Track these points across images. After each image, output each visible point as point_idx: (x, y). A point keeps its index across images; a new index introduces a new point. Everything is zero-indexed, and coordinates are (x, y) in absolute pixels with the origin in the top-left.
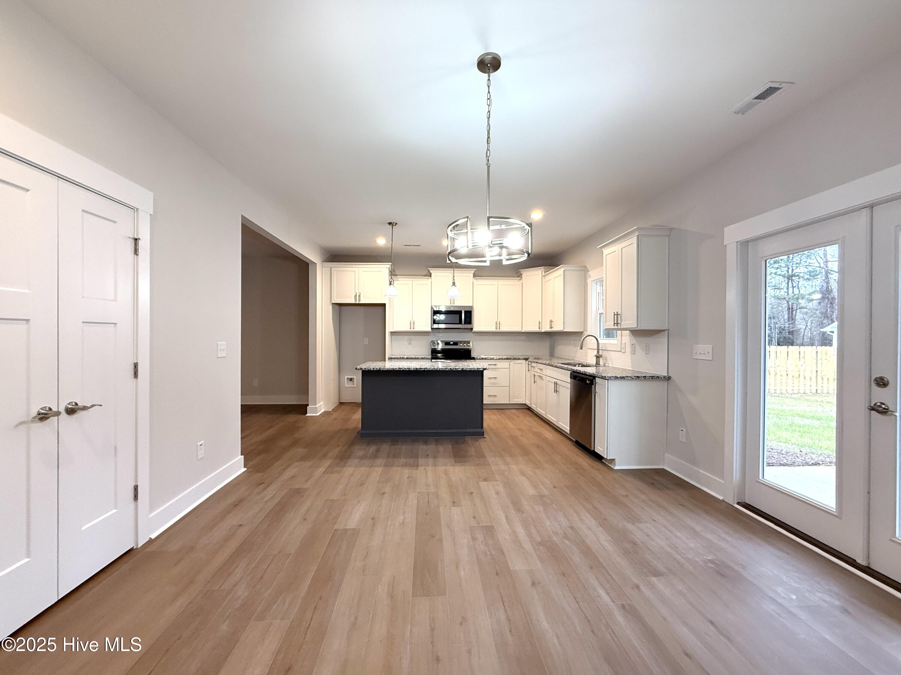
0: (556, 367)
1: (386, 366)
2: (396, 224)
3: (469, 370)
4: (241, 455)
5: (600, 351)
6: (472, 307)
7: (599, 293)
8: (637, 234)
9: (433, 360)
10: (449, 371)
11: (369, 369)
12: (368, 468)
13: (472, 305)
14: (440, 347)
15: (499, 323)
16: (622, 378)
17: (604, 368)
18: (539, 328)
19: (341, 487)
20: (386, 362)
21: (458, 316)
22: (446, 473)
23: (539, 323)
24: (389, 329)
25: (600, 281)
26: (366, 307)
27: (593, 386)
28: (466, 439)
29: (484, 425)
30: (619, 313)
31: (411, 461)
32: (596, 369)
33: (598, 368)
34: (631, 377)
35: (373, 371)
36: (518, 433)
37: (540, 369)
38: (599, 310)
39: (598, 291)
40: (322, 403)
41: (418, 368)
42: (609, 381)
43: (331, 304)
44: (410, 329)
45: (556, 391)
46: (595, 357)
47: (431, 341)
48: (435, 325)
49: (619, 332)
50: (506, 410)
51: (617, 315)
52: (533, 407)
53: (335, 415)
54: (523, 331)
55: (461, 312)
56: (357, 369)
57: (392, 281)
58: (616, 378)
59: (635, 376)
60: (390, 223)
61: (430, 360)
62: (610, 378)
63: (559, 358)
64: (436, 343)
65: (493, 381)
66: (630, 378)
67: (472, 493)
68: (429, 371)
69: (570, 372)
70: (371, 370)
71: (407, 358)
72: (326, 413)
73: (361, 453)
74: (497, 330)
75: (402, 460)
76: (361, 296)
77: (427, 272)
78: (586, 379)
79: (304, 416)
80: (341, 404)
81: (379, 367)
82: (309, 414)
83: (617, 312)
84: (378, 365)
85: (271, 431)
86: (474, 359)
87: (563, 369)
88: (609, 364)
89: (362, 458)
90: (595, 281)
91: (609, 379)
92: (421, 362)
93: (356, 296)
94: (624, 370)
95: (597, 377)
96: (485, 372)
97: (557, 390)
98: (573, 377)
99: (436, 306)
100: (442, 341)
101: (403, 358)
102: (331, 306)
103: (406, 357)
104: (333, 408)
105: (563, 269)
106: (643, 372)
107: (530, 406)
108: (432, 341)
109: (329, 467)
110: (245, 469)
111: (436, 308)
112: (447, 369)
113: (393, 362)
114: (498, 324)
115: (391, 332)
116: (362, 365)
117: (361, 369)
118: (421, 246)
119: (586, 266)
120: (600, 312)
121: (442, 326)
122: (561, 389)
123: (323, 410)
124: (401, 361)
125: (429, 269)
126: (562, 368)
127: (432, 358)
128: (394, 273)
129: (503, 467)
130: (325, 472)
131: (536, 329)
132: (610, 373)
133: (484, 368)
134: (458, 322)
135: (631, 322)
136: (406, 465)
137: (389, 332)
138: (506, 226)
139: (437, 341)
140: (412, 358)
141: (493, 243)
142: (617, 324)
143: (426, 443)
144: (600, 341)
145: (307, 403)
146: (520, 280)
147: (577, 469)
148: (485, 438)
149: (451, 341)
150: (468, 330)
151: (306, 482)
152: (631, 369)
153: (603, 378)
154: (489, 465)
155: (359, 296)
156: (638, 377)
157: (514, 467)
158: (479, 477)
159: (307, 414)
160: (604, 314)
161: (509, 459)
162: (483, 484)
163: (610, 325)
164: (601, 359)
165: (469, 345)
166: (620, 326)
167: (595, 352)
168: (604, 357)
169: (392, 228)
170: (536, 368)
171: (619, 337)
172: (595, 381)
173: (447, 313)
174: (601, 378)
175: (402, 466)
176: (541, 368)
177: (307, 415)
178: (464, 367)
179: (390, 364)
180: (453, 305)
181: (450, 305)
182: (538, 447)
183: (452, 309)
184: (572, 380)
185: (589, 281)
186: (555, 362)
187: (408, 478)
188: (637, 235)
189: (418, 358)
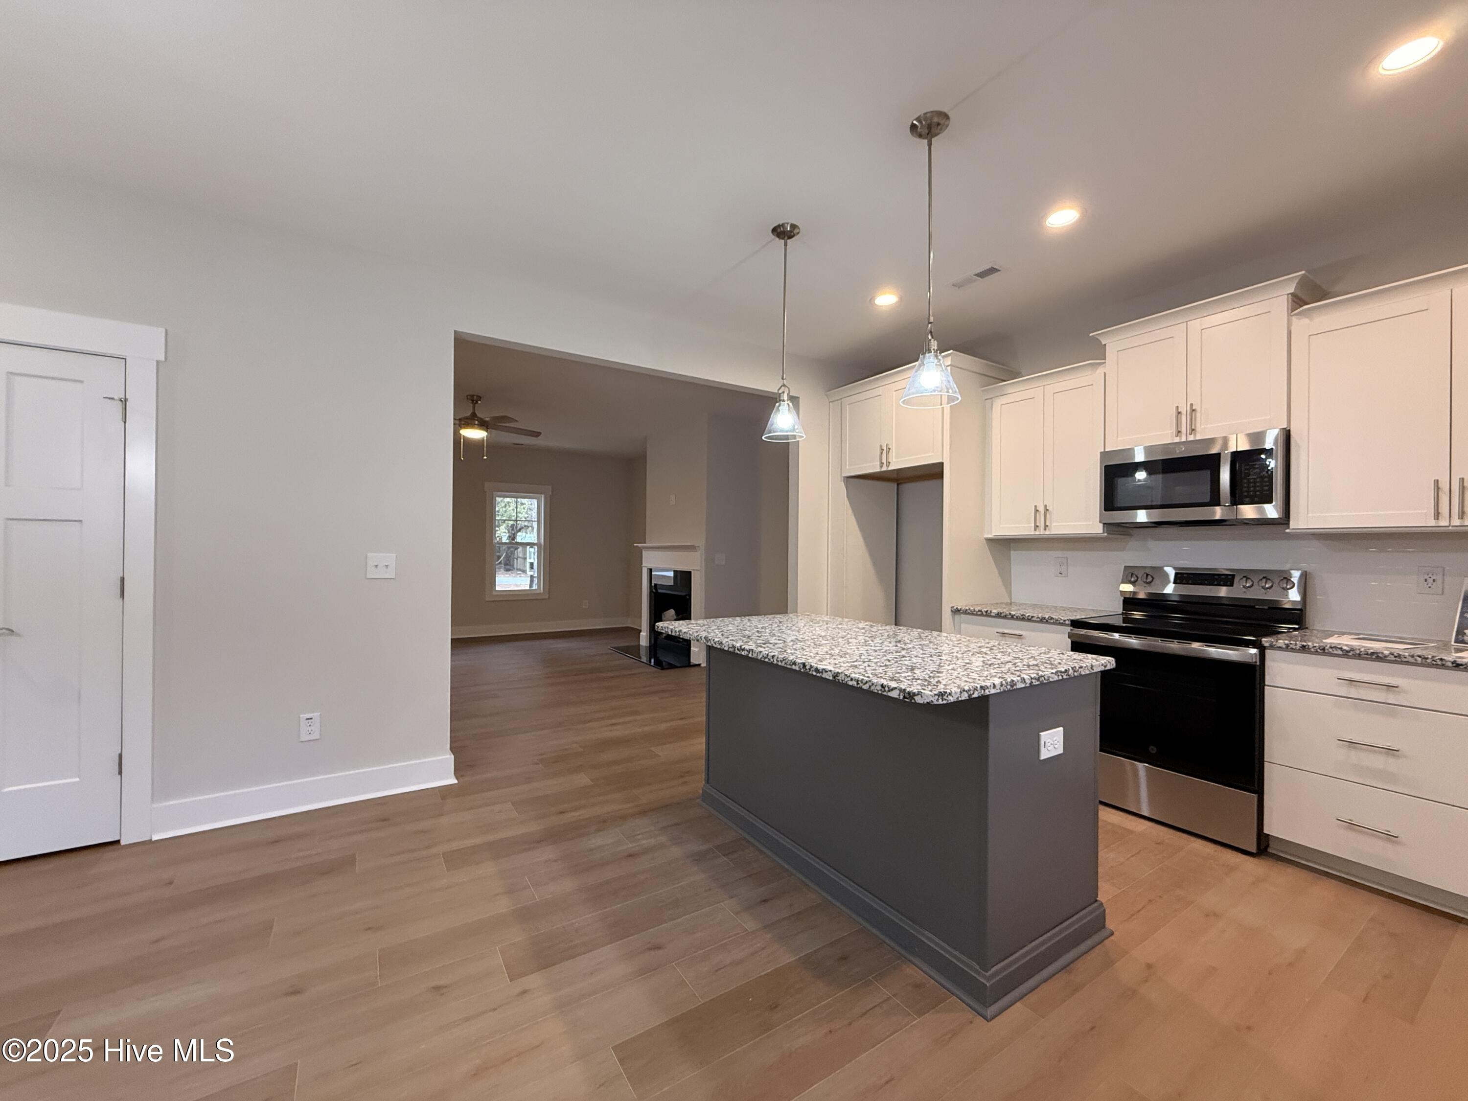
13: (1286, 427)
15: (1461, 487)
21: (1201, 476)
43: (842, 479)
44: (1035, 530)
47: (1123, 567)
48: (1115, 513)
55: (1215, 459)
71: (999, 616)
74: (1442, 524)
76: (891, 451)
93: (881, 454)
99: (1119, 451)
100: (1171, 569)
101: (987, 614)
102: (844, 484)
103: (995, 611)
108: (1127, 569)
110: (456, 782)
111: (1120, 458)
114: (1450, 492)
125: (1091, 335)
134: (1207, 500)
140: (1012, 617)
155: (888, 452)
173: (1162, 466)
183: (1181, 453)
189: (1030, 617)
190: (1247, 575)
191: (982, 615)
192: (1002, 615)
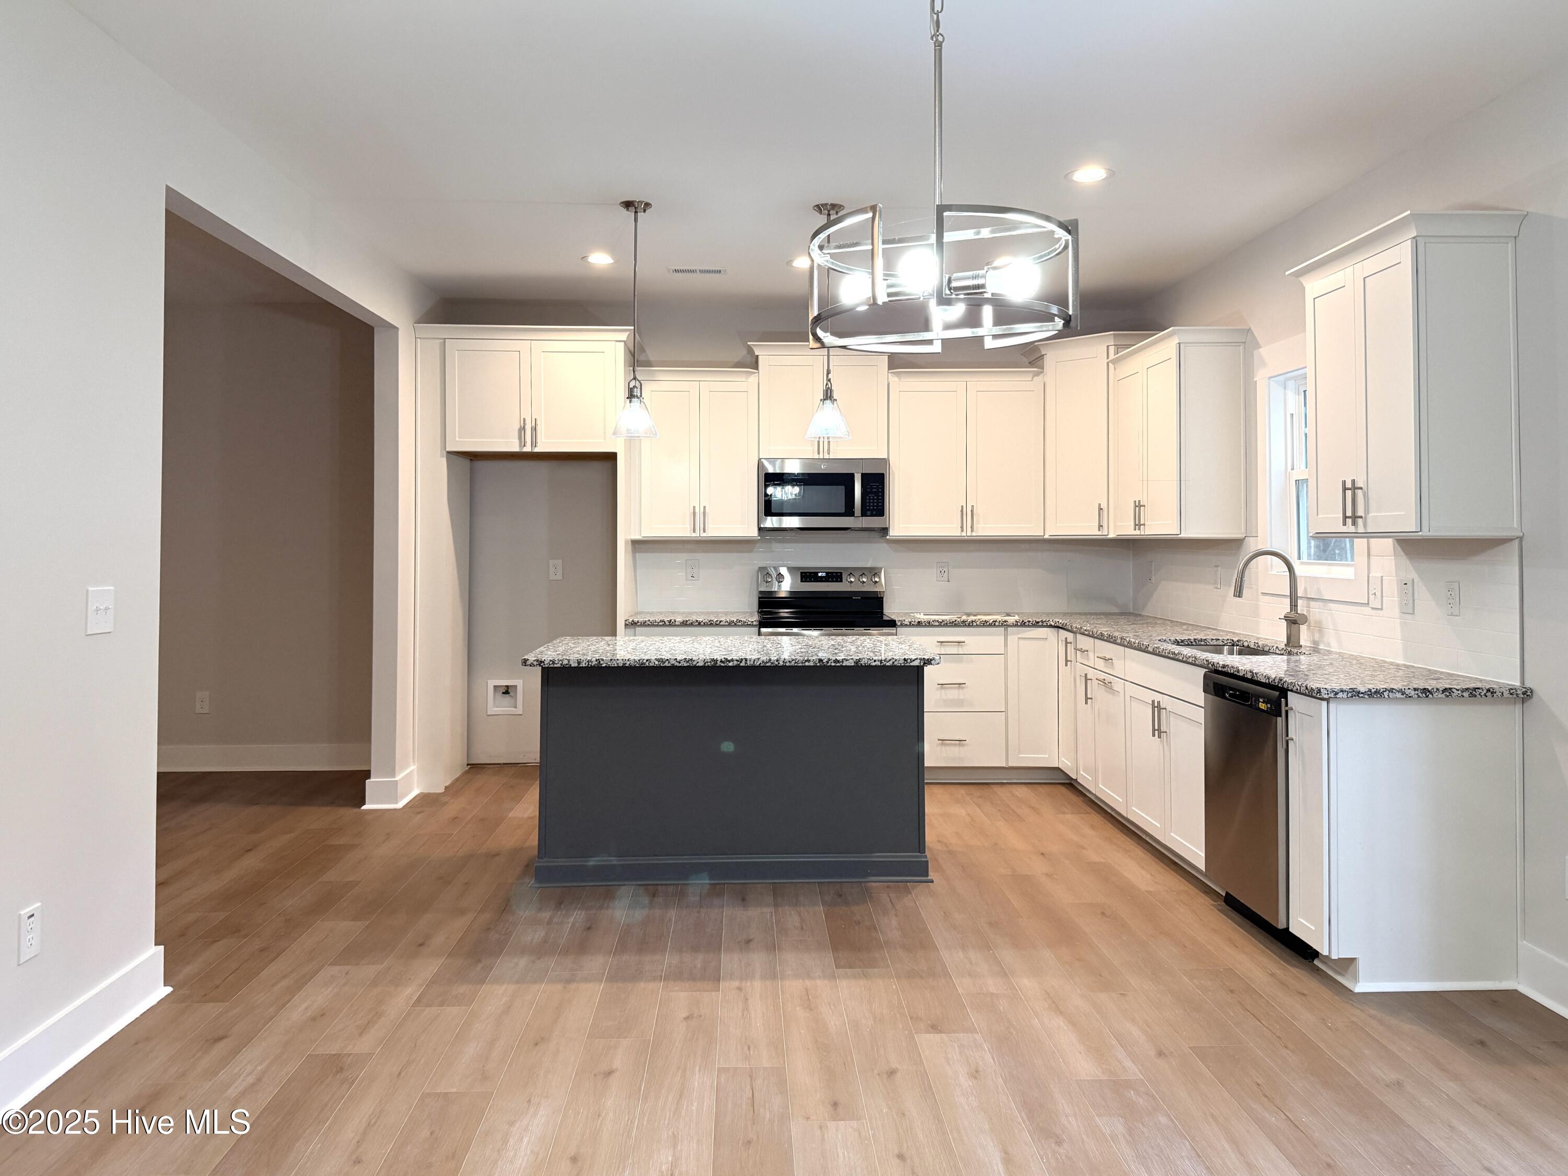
0: (1154, 653)
1: (618, 652)
2: (647, 205)
3: (878, 663)
4: (157, 943)
5: (1300, 602)
6: (885, 462)
7: (1292, 415)
8: (1415, 234)
9: (763, 630)
10: (815, 667)
11: (565, 662)
12: (559, 987)
13: (886, 457)
14: (786, 586)
15: (972, 511)
16: (1375, 695)
17: (1315, 658)
18: (1100, 526)
19: (471, 1050)
20: (618, 638)
21: (841, 490)
22: (808, 1003)
23: (1100, 509)
24: (624, 534)
25: (1295, 378)
26: (553, 464)
27: (1279, 719)
28: (874, 884)
29: (928, 838)
30: (1358, 485)
31: (699, 960)
32: (1288, 661)
33: (1293, 658)
34: (1402, 692)
35: (578, 669)
36: (1038, 867)
37: (1104, 659)
38: (1293, 469)
39: (1291, 409)
40: (413, 767)
41: (719, 659)
42: (1331, 705)
43: (445, 453)
44: (694, 531)
45: (1158, 731)
46: (1284, 623)
47: (757, 568)
48: (769, 518)
49: (1360, 543)
50: (997, 789)
51: (1354, 488)
52: (1085, 779)
53: (454, 807)
54: (1046, 536)
55: (851, 477)
56: (528, 663)
57: (635, 387)
58: (1355, 694)
59: (1415, 689)
60: (628, 205)
61: (756, 629)
62: (1336, 694)
63: (1165, 621)
64: (774, 575)
65: (952, 694)
66: (1399, 695)
67: (892, 1073)
68: (753, 668)
69: (1203, 671)
70: (570, 667)
71: (684, 624)
72: (425, 801)
73: (534, 936)
74: (964, 534)
75: (669, 960)
76: (538, 428)
77: (745, 352)
78: (1258, 696)
79: (356, 810)
80: (474, 768)
81: (597, 656)
82: (370, 803)
83: (1353, 482)
84: (593, 648)
85: (251, 862)
86: (892, 624)
87: (1178, 660)
88: (1329, 645)
89: (540, 951)
90: (1282, 378)
91: (1334, 695)
92: (726, 636)
93: (522, 429)
94: (1381, 666)
95: (1292, 691)
96: (927, 669)
97: (1163, 729)
98: (1212, 686)
99: (772, 460)
100: (791, 570)
101: (671, 624)
102: (444, 461)
103: (679, 619)
104: (447, 784)
105: (1175, 341)
106: (1442, 673)
107: (1074, 777)
108: (761, 569)
109: (433, 982)
110: (169, 989)
111: (774, 466)
112: (808, 661)
113: (641, 638)
114: (967, 514)
115: (635, 543)
116: (542, 649)
117: (540, 663)
118: (725, 271)
119: (1250, 329)
120: (1297, 475)
121: (793, 522)
122: (1172, 725)
123: (416, 792)
124: (663, 635)
125: (749, 343)
126: (1174, 657)
127: (762, 624)
128: (642, 358)
129: (992, 985)
130: (419, 1000)
131: (1087, 528)
132: (1334, 678)
133: (926, 657)
134: (843, 511)
135: (1403, 513)
136: (677, 975)
137: (626, 542)
138: (993, 232)
139: (776, 568)
140: (699, 624)
141: (954, 284)
142: (1355, 518)
143: (743, 900)
144: (1299, 570)
145: (367, 769)
146: (1037, 374)
147: (1232, 991)
148: (932, 881)
149: (822, 569)
150: (872, 534)
151: (361, 1034)
152: (1401, 662)
153: (1313, 694)
154: (947, 975)
155: (534, 429)
156: (1425, 691)
157: (1027, 984)
158: (915, 1019)
159: (363, 802)
160: (1312, 483)
161: (1008, 956)
162: (927, 1042)
163: (1332, 521)
164: (1303, 628)
165: (877, 579)
166: (1365, 526)
167: (1284, 607)
168: (1313, 624)
169: (636, 220)
170: (1091, 655)
171: (1361, 558)
172: (1287, 705)
173: (806, 480)
174: (1305, 694)
175: (667, 978)
176: (1108, 657)
177: (364, 807)
178: (861, 656)
179: (632, 645)
180: (827, 456)
181: (816, 456)
182: (1103, 913)
183: (823, 469)
184: (1210, 696)
185: (1260, 377)
186: (1155, 636)
187: (687, 1018)
188: (1414, 238)
189: (718, 622)
190: (851, 571)
191: (665, 625)
192: (688, 623)
